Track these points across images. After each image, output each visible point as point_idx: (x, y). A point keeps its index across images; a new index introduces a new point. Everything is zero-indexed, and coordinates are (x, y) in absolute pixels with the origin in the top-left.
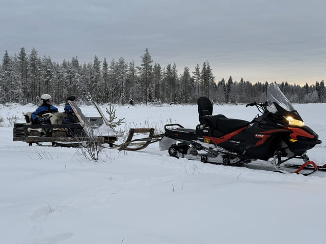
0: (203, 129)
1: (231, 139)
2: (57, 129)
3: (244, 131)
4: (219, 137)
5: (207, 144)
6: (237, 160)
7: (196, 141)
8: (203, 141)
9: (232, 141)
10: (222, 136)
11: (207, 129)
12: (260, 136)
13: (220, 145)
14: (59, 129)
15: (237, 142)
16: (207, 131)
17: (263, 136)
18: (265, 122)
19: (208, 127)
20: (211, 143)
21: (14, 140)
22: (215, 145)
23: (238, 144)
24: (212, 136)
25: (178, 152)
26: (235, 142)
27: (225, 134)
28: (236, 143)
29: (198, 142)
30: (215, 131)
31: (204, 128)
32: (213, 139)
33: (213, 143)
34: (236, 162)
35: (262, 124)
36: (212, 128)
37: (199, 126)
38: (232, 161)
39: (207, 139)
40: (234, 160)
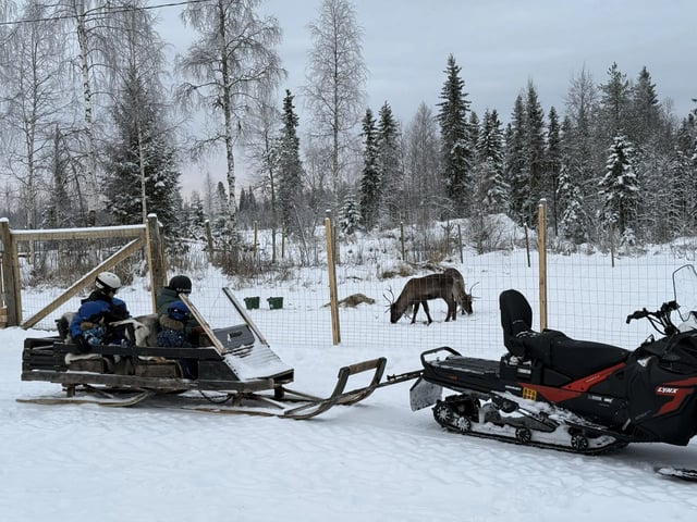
0: (517, 367)
1: (590, 391)
2: (149, 358)
3: (620, 374)
4: (559, 387)
5: (530, 401)
6: (607, 440)
7: (501, 394)
8: (519, 394)
9: (594, 398)
10: (565, 384)
11: (527, 367)
12: (669, 390)
13: (564, 405)
14: (156, 359)
15: (606, 400)
16: (529, 372)
17: (675, 391)
18: (674, 357)
19: (529, 363)
20: (539, 398)
21: (25, 377)
22: (551, 405)
23: (607, 403)
24: (542, 384)
25: (455, 415)
26: (600, 399)
27: (573, 380)
28: (603, 402)
29: (508, 396)
30: (547, 370)
31: (520, 364)
32: (544, 390)
33: (545, 401)
34: (604, 444)
35: (669, 362)
36: (540, 365)
37: (507, 357)
38: (593, 443)
39: (531, 391)
40: (600, 440)
